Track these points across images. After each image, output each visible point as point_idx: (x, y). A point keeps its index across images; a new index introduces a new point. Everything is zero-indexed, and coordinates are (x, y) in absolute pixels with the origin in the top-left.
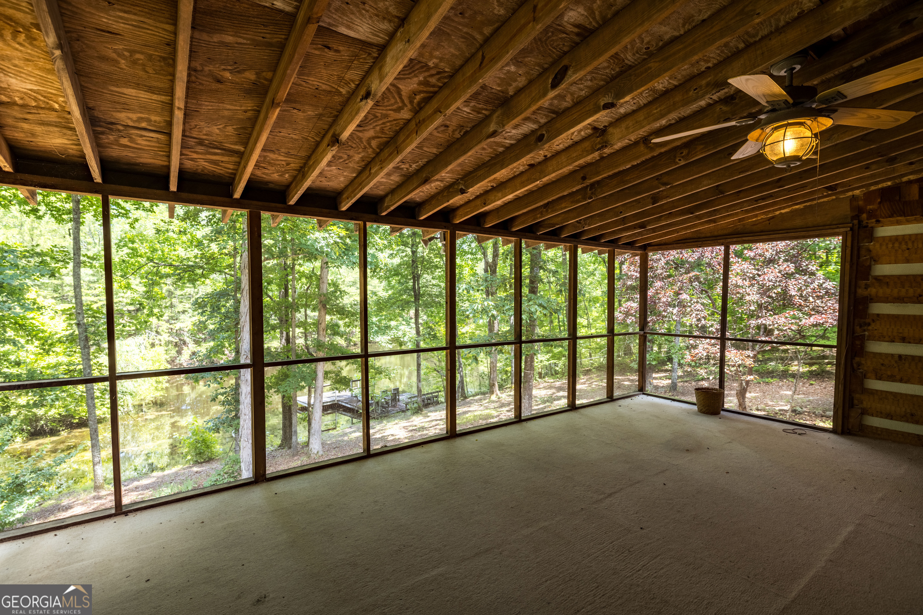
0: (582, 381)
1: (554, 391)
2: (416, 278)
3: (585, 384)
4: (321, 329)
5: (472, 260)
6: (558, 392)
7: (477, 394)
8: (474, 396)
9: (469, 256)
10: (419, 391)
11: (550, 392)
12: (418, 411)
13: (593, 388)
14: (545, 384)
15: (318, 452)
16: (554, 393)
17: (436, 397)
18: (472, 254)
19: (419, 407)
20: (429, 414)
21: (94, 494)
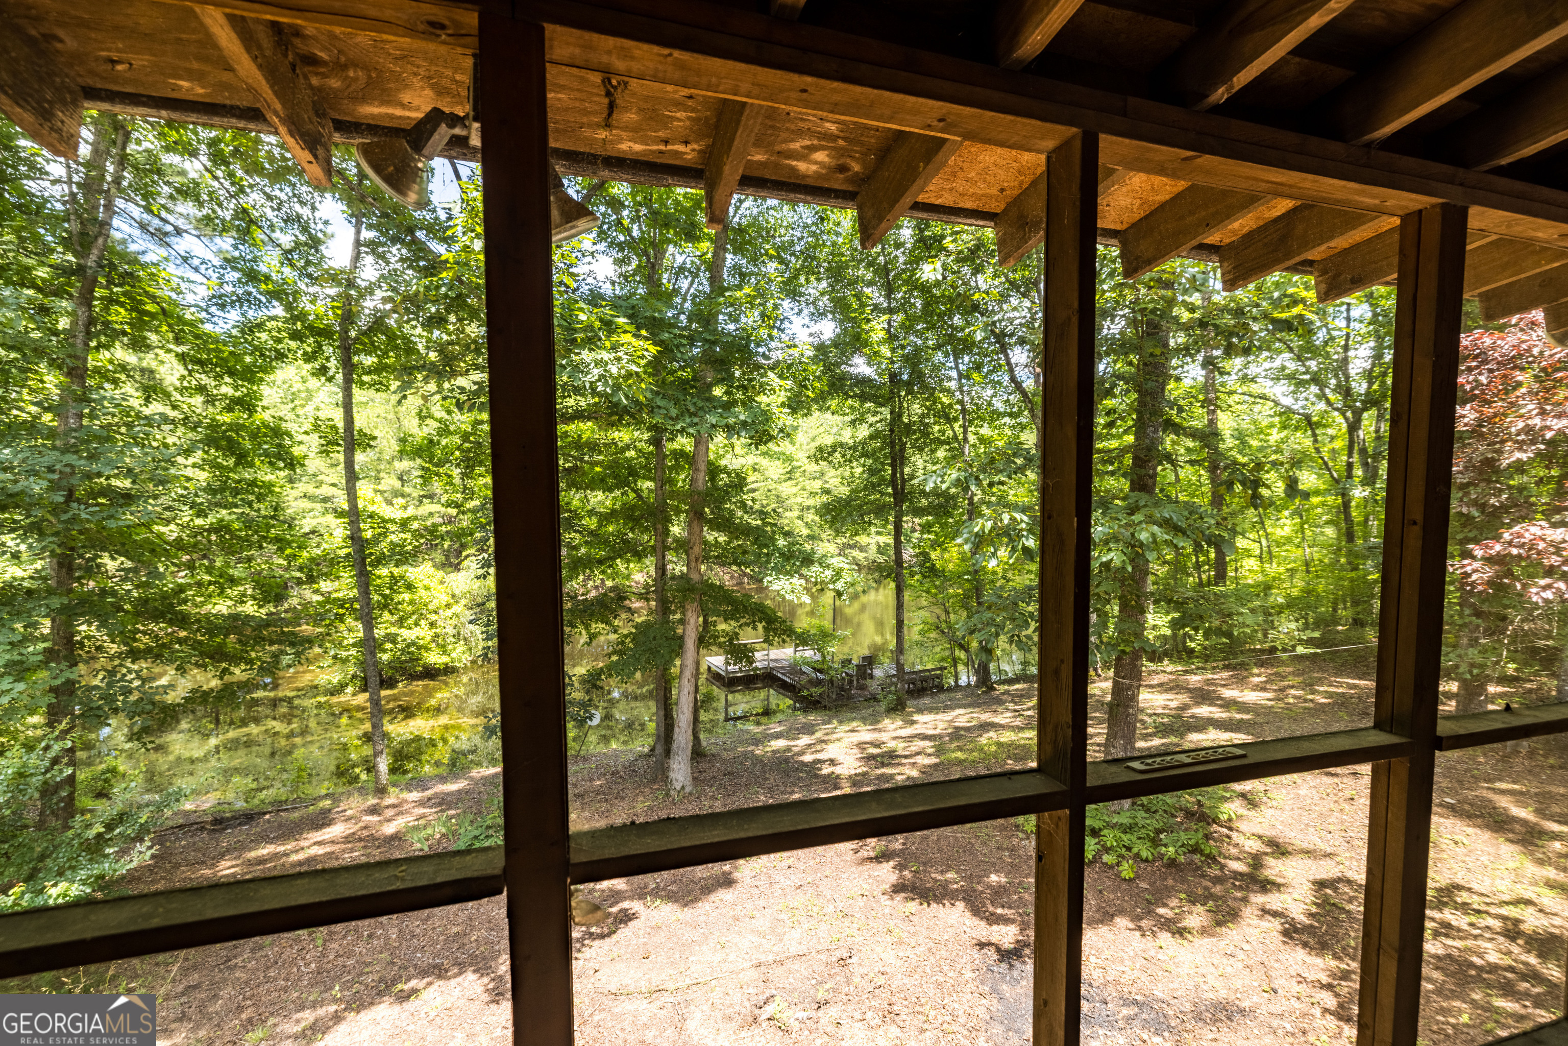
0: (1256, 680)
1: (1184, 698)
2: (898, 459)
3: (1264, 689)
4: (693, 558)
5: (1013, 427)
6: (1198, 704)
7: (1017, 680)
8: (1010, 682)
9: (1007, 420)
10: (900, 666)
11: (1175, 700)
12: (897, 708)
13: (1289, 708)
14: (1163, 678)
15: (683, 788)
16: (1184, 707)
17: (938, 677)
18: (1011, 415)
19: (899, 699)
20: (916, 717)
21: (372, 801)
